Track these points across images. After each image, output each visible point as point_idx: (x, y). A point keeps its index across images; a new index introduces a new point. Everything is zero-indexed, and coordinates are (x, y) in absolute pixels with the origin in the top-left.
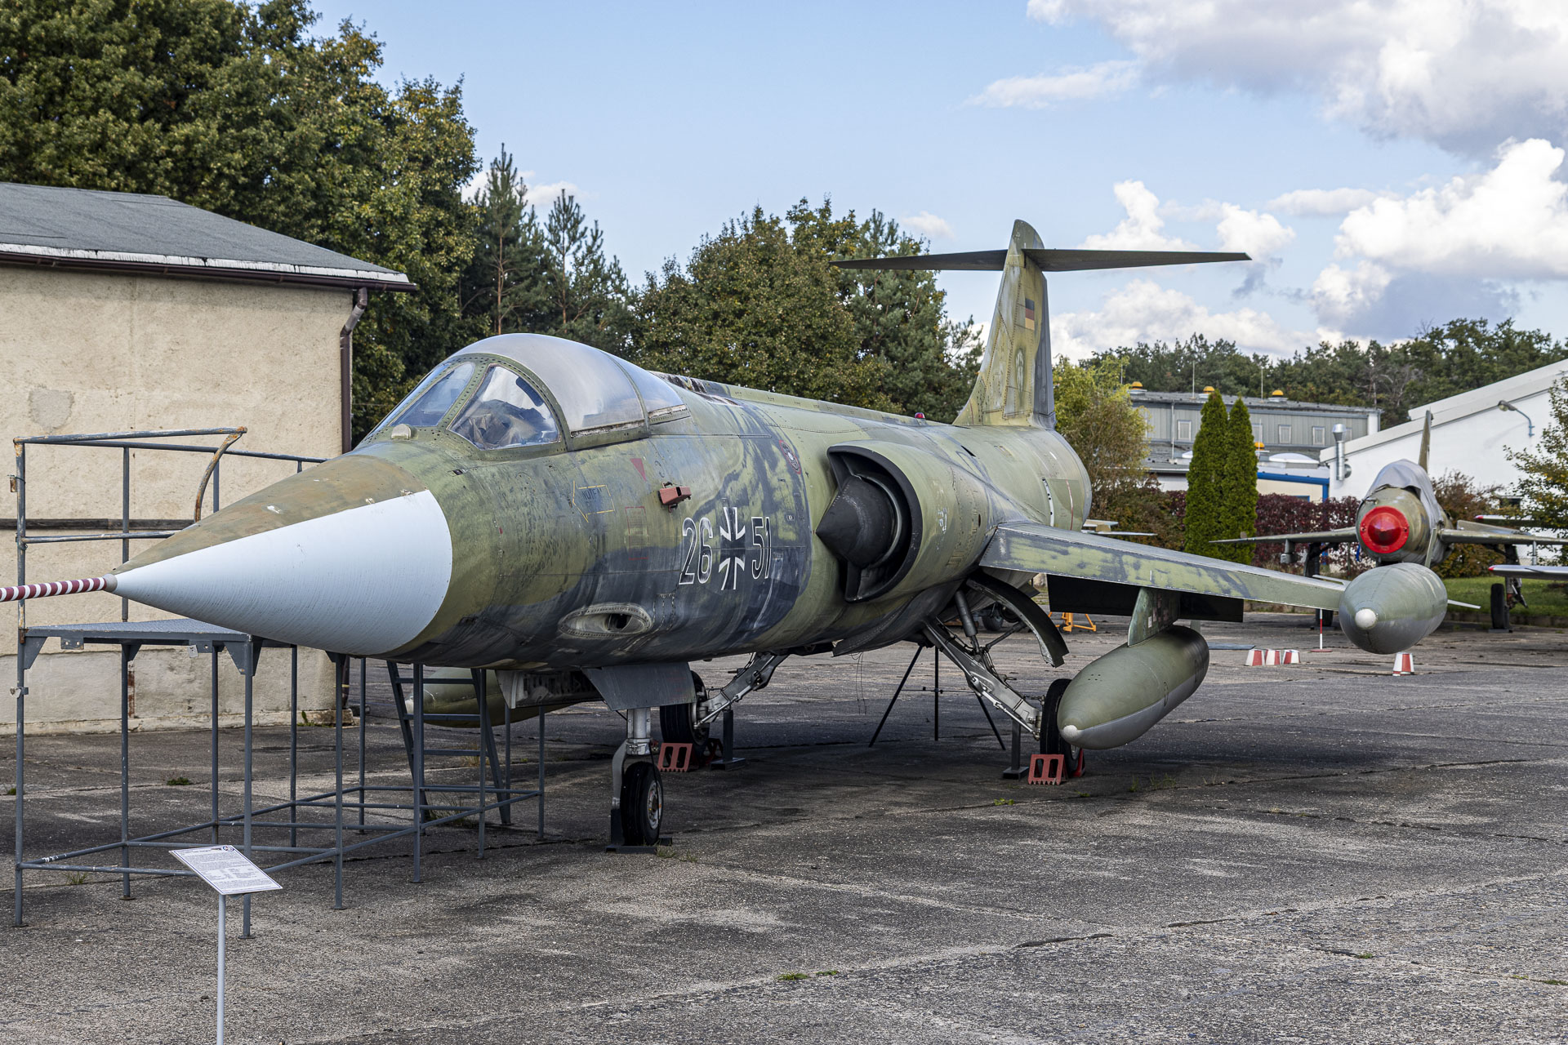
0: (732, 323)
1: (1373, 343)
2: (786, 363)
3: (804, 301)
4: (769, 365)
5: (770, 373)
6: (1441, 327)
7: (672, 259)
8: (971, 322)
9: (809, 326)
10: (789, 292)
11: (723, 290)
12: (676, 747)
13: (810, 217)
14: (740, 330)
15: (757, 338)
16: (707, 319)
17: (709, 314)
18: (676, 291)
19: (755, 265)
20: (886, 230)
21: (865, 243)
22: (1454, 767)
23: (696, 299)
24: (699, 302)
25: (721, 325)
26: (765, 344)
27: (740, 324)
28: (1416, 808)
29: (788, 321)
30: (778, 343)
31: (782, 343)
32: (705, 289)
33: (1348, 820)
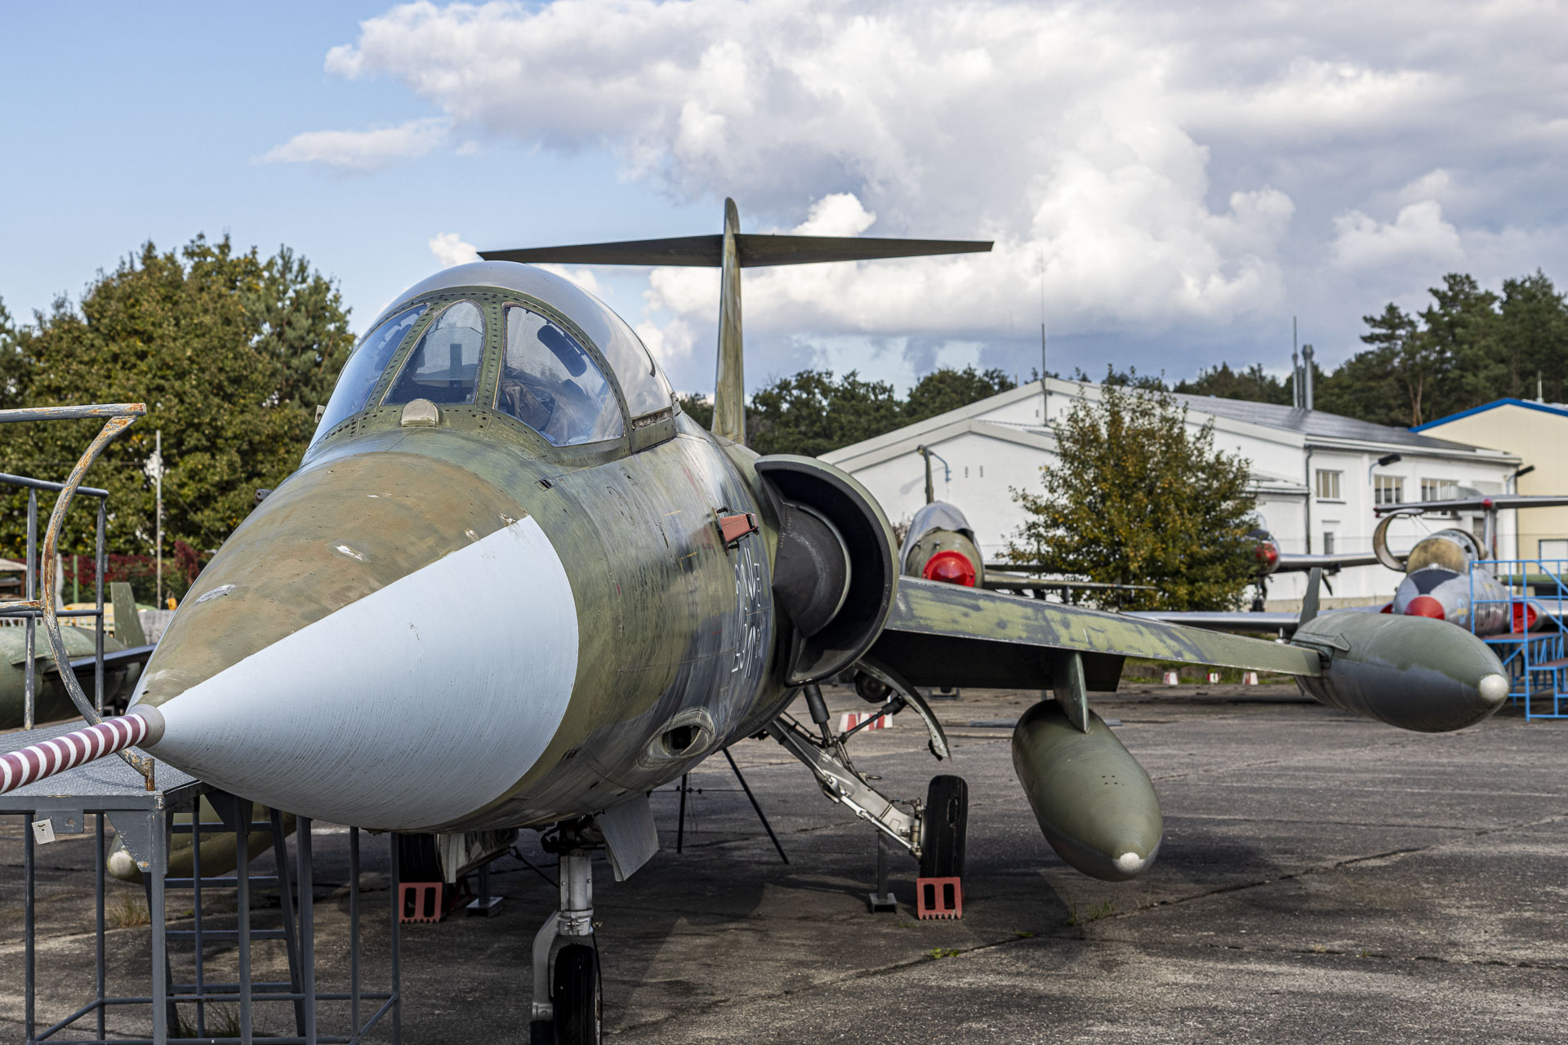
0: (134, 366)
2: (198, 410)
3: (216, 342)
4: (178, 412)
5: (180, 419)
6: (789, 379)
7: (62, 295)
9: (221, 370)
10: (201, 331)
11: (124, 329)
12: (420, 888)
13: (205, 252)
14: (144, 373)
15: (162, 382)
16: (106, 361)
17: (107, 356)
18: (69, 331)
19: (158, 302)
20: (295, 267)
21: (272, 281)
22: (1363, 864)
23: (92, 340)
24: (96, 342)
25: (123, 368)
26: (173, 387)
27: (143, 366)
28: (1469, 932)
29: (198, 363)
30: (187, 387)
31: (193, 387)
32: (102, 329)
33: (1435, 959)
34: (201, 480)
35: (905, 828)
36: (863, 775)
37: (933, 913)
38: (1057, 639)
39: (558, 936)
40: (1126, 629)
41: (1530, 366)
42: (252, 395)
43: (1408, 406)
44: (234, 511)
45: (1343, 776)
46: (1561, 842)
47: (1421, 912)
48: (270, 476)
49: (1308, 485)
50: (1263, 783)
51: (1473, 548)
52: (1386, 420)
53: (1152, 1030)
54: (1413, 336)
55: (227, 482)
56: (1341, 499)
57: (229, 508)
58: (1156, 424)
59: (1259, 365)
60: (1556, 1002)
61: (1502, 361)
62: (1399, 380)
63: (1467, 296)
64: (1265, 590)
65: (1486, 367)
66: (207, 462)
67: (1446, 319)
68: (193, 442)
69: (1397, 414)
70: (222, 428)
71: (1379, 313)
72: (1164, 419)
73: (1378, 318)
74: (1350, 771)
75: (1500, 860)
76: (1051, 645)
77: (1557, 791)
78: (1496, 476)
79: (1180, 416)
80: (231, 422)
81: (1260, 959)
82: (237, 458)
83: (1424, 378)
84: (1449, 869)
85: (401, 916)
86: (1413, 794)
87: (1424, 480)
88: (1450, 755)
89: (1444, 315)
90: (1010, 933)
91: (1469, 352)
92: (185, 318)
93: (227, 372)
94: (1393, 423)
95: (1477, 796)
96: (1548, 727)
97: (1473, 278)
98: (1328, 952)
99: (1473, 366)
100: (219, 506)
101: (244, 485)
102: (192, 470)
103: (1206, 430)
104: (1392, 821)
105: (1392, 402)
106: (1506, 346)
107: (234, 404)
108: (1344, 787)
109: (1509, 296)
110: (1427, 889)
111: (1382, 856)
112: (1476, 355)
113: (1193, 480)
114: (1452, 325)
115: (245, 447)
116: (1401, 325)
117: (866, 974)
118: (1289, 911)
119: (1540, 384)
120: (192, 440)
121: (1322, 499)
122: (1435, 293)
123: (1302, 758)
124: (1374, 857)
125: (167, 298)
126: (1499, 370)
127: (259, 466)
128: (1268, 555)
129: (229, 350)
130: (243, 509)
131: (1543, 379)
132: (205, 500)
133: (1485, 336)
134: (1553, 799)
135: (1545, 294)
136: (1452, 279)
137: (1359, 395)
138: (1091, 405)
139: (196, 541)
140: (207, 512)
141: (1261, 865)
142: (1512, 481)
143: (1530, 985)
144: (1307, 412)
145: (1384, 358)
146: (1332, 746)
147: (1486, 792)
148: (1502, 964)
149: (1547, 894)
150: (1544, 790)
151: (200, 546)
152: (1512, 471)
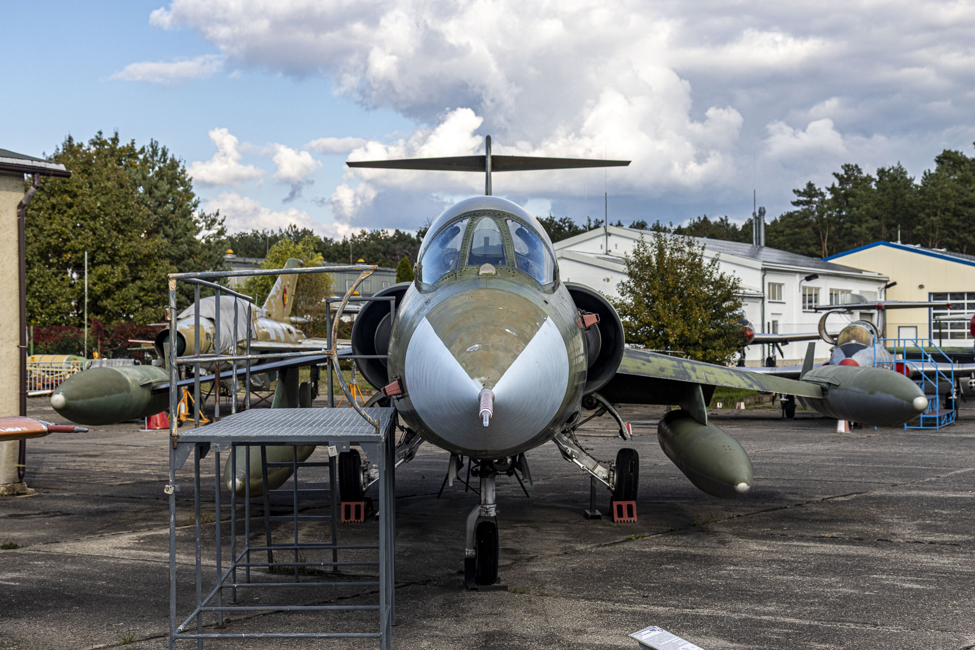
0: (65, 212)
1: (397, 231)
2: (104, 239)
3: (114, 198)
4: (92, 240)
5: (93, 245)
8: (217, 214)
9: (118, 215)
10: (105, 191)
11: (60, 190)
12: (353, 504)
13: (103, 143)
15: (82, 222)
16: (48, 209)
17: (49, 206)
19: (79, 173)
20: (160, 153)
21: (146, 160)
22: (836, 499)
23: (40, 196)
24: (42, 197)
25: (58, 213)
26: (89, 225)
27: (71, 212)
28: (900, 530)
29: (104, 211)
30: (98, 225)
31: (101, 225)
32: (46, 189)
33: (887, 541)
34: (105, 281)
35: (605, 475)
36: (584, 448)
37: (622, 519)
38: (690, 377)
39: (480, 517)
40: (724, 373)
41: (893, 221)
42: (135, 230)
43: (819, 244)
44: (125, 300)
45: (811, 457)
46: (937, 490)
47: (874, 521)
48: (146, 279)
49: (763, 292)
50: (768, 461)
51: (875, 331)
52: (806, 252)
53: (757, 569)
54: (823, 201)
55: (121, 283)
56: (783, 300)
57: (122, 298)
58: (685, 256)
59: (726, 217)
60: (951, 558)
61: (876, 218)
62: (814, 229)
63: (856, 178)
64: (744, 354)
65: (866, 221)
66: (110, 270)
67: (843, 192)
68: (101, 258)
69: (813, 249)
70: (118, 250)
71: (802, 187)
72: (690, 254)
73: (802, 191)
74: (813, 455)
75: (908, 498)
76: (687, 381)
77: (930, 465)
78: (873, 288)
79: (699, 252)
80: (123, 246)
81: (798, 540)
82: (126, 268)
83: (829, 227)
84: (880, 502)
85: (343, 519)
86: (852, 467)
87: (831, 290)
88: (867, 448)
89: (841, 189)
90: (666, 529)
91: (856, 212)
92: (95, 184)
93: (121, 216)
94: (811, 255)
95: (886, 468)
96: (917, 433)
97: (860, 167)
98: (832, 537)
99: (860, 221)
100: (116, 297)
101: (131, 285)
102: (100, 275)
103: (714, 261)
104: (844, 479)
105: (810, 242)
106: (878, 209)
107: (125, 236)
108: (813, 463)
109: (881, 178)
110: (874, 511)
111: (845, 496)
112: (861, 214)
113: (706, 290)
114: (846, 195)
115: (132, 261)
116: (816, 195)
117: (600, 546)
118: (805, 520)
119: (899, 232)
120: (100, 257)
121: (771, 300)
122: (836, 175)
123: (783, 449)
124: (841, 496)
125: (84, 171)
126: (874, 223)
127: (140, 273)
128: (748, 333)
129: (122, 203)
130: (130, 299)
131: (901, 229)
132: (108, 293)
133: (866, 203)
134: (928, 470)
135: (902, 178)
136: (847, 167)
137: (790, 237)
138: (647, 245)
139: (103, 318)
140: (109, 301)
141: (781, 500)
142: (883, 290)
143: (936, 552)
144: (761, 247)
145: (805, 215)
146: (799, 442)
147: (891, 466)
148: (920, 543)
149: (936, 513)
150: (923, 465)
151: (104, 321)
152: (883, 285)
